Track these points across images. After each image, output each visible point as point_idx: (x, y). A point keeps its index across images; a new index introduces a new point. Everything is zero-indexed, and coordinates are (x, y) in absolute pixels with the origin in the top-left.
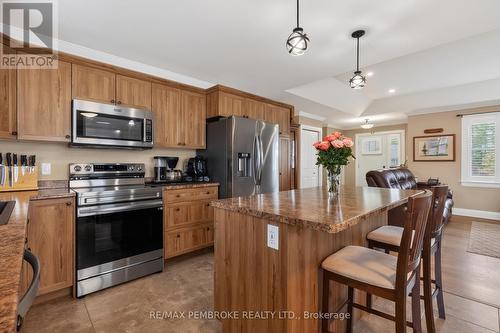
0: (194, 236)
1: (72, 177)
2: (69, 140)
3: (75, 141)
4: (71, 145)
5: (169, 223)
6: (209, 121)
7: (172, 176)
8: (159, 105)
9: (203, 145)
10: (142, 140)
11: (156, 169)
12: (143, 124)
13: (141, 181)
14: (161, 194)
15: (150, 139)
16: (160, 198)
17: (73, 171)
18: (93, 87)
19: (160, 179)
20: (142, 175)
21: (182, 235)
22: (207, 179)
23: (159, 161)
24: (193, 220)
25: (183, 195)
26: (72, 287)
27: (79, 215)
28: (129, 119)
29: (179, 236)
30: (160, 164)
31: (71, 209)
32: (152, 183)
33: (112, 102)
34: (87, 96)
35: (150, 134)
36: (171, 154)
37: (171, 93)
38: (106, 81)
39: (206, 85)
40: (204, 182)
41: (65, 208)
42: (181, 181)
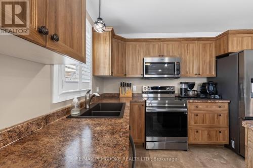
0: (208, 134)
1: (143, 92)
2: (142, 76)
3: (145, 77)
4: (143, 78)
5: (191, 122)
6: (218, 57)
7: (191, 93)
8: (183, 53)
9: (213, 74)
10: (174, 74)
11: (181, 89)
12: (174, 65)
13: (173, 95)
14: (186, 104)
15: (178, 73)
16: (186, 107)
17: (144, 90)
18: (151, 51)
19: (184, 95)
20: (173, 92)
21: (200, 132)
22: (217, 97)
23: (183, 85)
24: (207, 123)
25: (200, 106)
26: (144, 143)
27: (147, 111)
28: (165, 63)
29: (197, 132)
30: (183, 86)
31: (143, 107)
32: (179, 97)
33: (159, 56)
34: (149, 55)
35: (178, 70)
36: (190, 81)
37: (191, 45)
38: (157, 46)
39: (214, 34)
40: (215, 99)
41: (141, 107)
42: (197, 97)
